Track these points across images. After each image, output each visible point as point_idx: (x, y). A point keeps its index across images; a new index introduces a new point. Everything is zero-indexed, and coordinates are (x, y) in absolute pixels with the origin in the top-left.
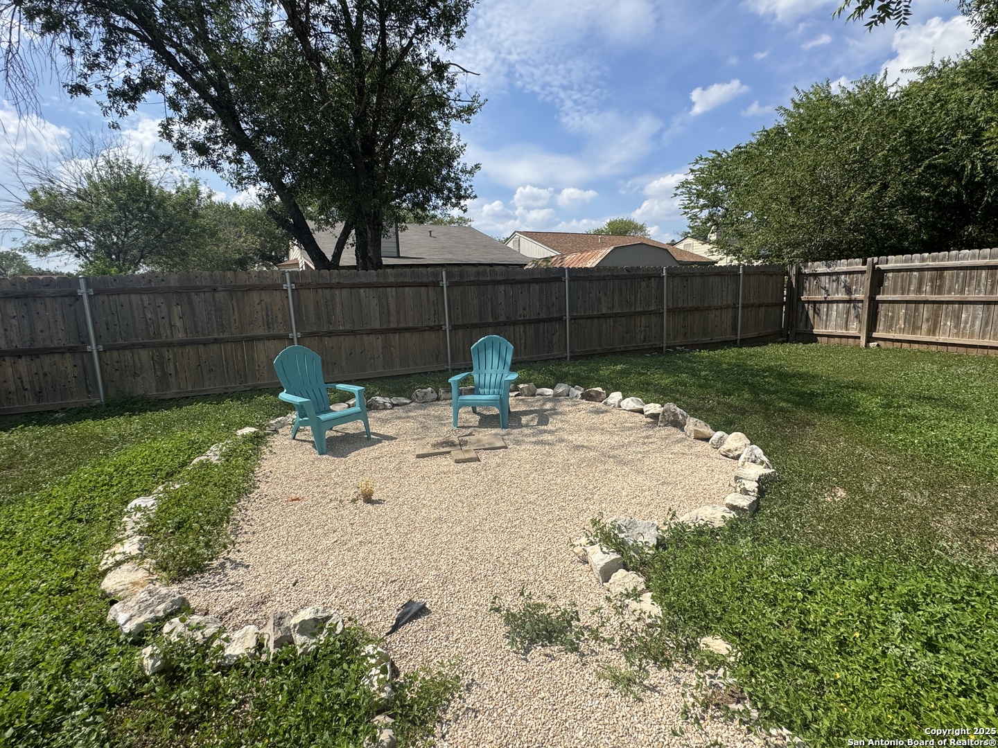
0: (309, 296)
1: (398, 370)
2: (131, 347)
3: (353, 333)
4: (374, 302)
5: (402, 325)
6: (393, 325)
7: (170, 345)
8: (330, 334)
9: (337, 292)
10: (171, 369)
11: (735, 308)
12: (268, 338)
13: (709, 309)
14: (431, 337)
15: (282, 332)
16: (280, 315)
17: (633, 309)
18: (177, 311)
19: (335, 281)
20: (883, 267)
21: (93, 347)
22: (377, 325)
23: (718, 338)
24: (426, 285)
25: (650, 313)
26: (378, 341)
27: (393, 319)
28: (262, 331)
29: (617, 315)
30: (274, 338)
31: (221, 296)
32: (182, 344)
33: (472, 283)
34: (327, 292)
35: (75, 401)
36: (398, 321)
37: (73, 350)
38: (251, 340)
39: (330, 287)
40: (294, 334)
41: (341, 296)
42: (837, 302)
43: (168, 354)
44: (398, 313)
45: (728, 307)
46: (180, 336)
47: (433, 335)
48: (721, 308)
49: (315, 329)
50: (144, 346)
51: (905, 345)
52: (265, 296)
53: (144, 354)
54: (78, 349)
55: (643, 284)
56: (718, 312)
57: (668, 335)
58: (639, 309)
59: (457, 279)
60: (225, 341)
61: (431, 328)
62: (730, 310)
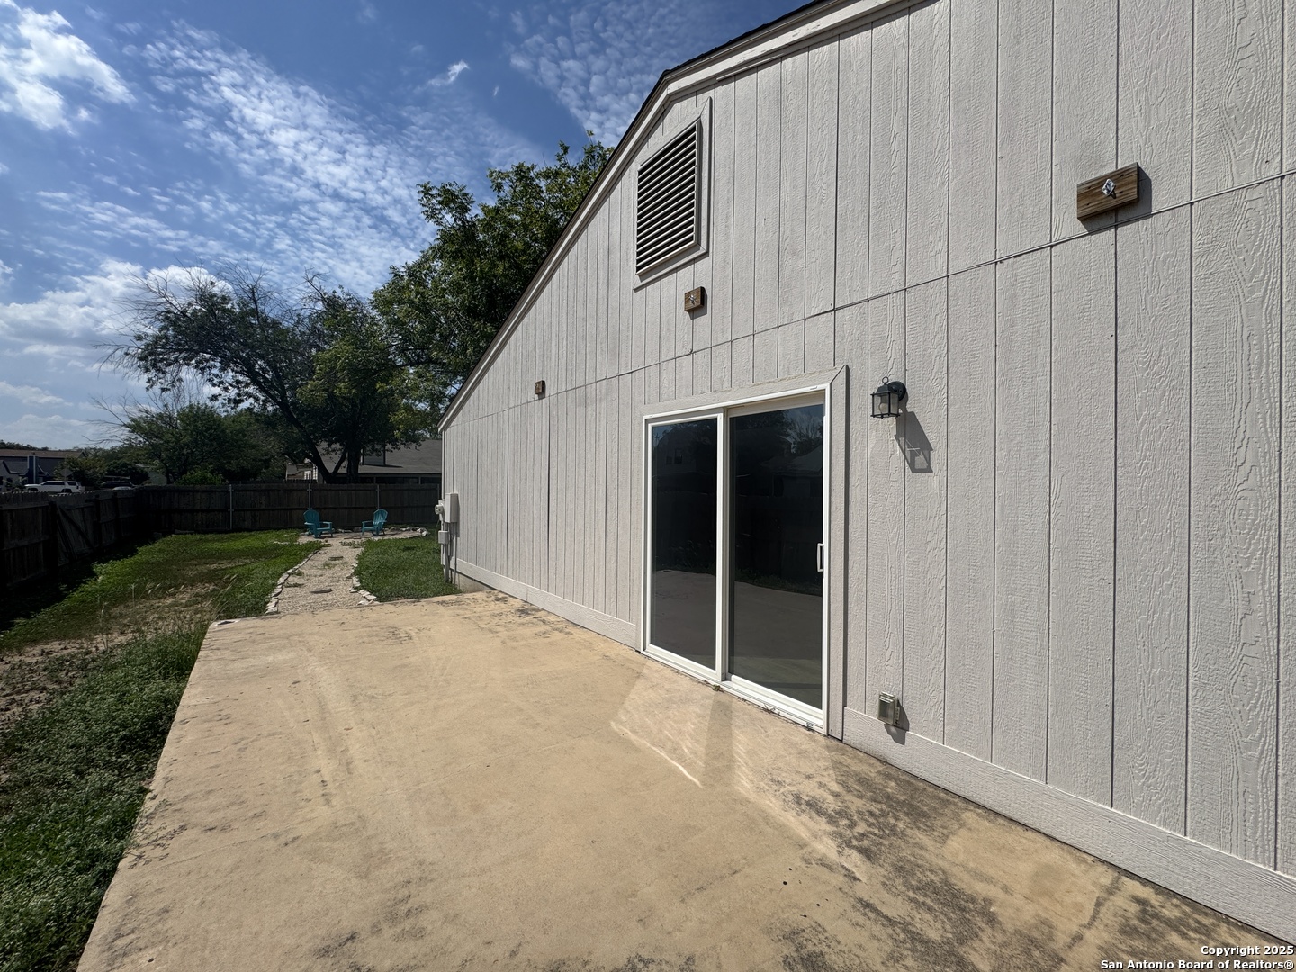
1: (349, 524)
5: (357, 506)
7: (259, 510)
10: (258, 519)
12: (298, 508)
15: (304, 507)
18: (263, 498)
21: (231, 510)
22: (346, 506)
26: (344, 511)
27: (353, 503)
28: (296, 506)
30: (300, 508)
32: (263, 510)
35: (221, 528)
36: (355, 504)
37: (223, 511)
38: (292, 509)
40: (309, 507)
41: (334, 494)
43: (257, 513)
46: (263, 507)
50: (248, 510)
53: (249, 513)
54: (225, 511)
60: (281, 509)
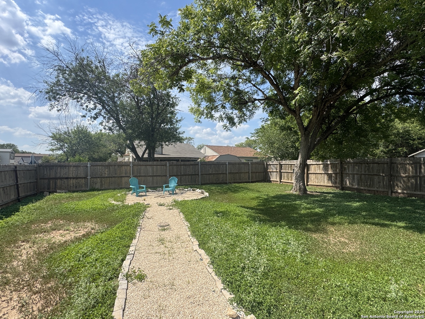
0: (135, 167)
1: (155, 185)
2: (96, 178)
3: (145, 176)
4: (151, 169)
5: (157, 175)
6: (155, 175)
7: (104, 177)
8: (139, 176)
9: (142, 167)
10: (103, 183)
11: (249, 173)
12: (125, 177)
13: (241, 173)
14: (164, 178)
15: (129, 175)
16: (129, 172)
17: (218, 172)
18: (107, 170)
19: (142, 164)
20: (282, 163)
21: (89, 177)
22: (151, 175)
23: (244, 181)
24: (163, 165)
25: (223, 174)
26: (151, 178)
27: (155, 173)
28: (124, 175)
29: (214, 174)
30: (127, 177)
31: (116, 167)
33: (175, 165)
34: (140, 166)
35: (83, 189)
36: (156, 174)
37: (84, 178)
38: (122, 177)
39: (141, 165)
40: (131, 176)
41: (143, 167)
42: (274, 172)
43: (103, 179)
44: (156, 172)
45: (247, 173)
46: (107, 176)
47: (164, 177)
48: (245, 173)
49: (136, 175)
50: (99, 177)
51: (287, 183)
52: (126, 167)
53: (98, 179)
54: (85, 178)
55: (222, 166)
56: (244, 174)
57: (229, 179)
58: (220, 172)
59: (171, 164)
60: (116, 177)
61: (164, 176)
62: (248, 173)
